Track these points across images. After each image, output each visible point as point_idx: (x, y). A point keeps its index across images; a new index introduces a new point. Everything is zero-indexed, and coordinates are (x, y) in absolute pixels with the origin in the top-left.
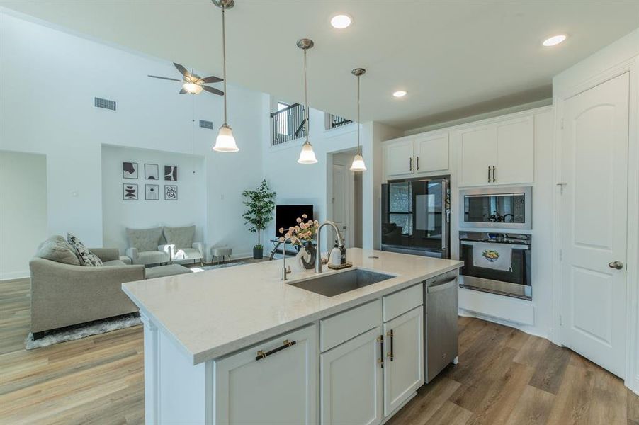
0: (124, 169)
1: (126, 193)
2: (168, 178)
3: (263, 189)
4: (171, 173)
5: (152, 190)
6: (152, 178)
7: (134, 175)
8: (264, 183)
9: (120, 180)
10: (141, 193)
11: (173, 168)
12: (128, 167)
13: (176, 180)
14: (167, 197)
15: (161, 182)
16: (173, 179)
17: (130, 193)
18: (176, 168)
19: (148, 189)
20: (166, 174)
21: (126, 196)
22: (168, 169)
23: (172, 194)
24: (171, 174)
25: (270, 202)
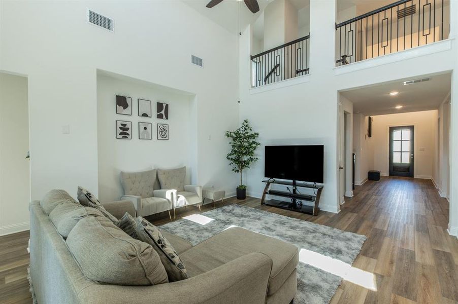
0: (117, 104)
1: (120, 131)
2: (160, 116)
3: (246, 129)
4: (162, 110)
5: (145, 128)
6: (145, 115)
7: (127, 111)
8: (246, 124)
9: (113, 116)
10: (134, 131)
11: (164, 106)
12: (122, 102)
13: (167, 118)
14: (159, 138)
15: (154, 120)
16: (164, 117)
17: (124, 132)
18: (167, 106)
19: (142, 127)
20: (158, 112)
21: (121, 134)
22: (160, 106)
23: (163, 133)
24: (163, 112)
25: (254, 143)
